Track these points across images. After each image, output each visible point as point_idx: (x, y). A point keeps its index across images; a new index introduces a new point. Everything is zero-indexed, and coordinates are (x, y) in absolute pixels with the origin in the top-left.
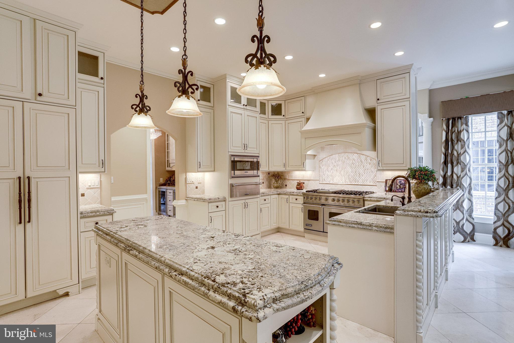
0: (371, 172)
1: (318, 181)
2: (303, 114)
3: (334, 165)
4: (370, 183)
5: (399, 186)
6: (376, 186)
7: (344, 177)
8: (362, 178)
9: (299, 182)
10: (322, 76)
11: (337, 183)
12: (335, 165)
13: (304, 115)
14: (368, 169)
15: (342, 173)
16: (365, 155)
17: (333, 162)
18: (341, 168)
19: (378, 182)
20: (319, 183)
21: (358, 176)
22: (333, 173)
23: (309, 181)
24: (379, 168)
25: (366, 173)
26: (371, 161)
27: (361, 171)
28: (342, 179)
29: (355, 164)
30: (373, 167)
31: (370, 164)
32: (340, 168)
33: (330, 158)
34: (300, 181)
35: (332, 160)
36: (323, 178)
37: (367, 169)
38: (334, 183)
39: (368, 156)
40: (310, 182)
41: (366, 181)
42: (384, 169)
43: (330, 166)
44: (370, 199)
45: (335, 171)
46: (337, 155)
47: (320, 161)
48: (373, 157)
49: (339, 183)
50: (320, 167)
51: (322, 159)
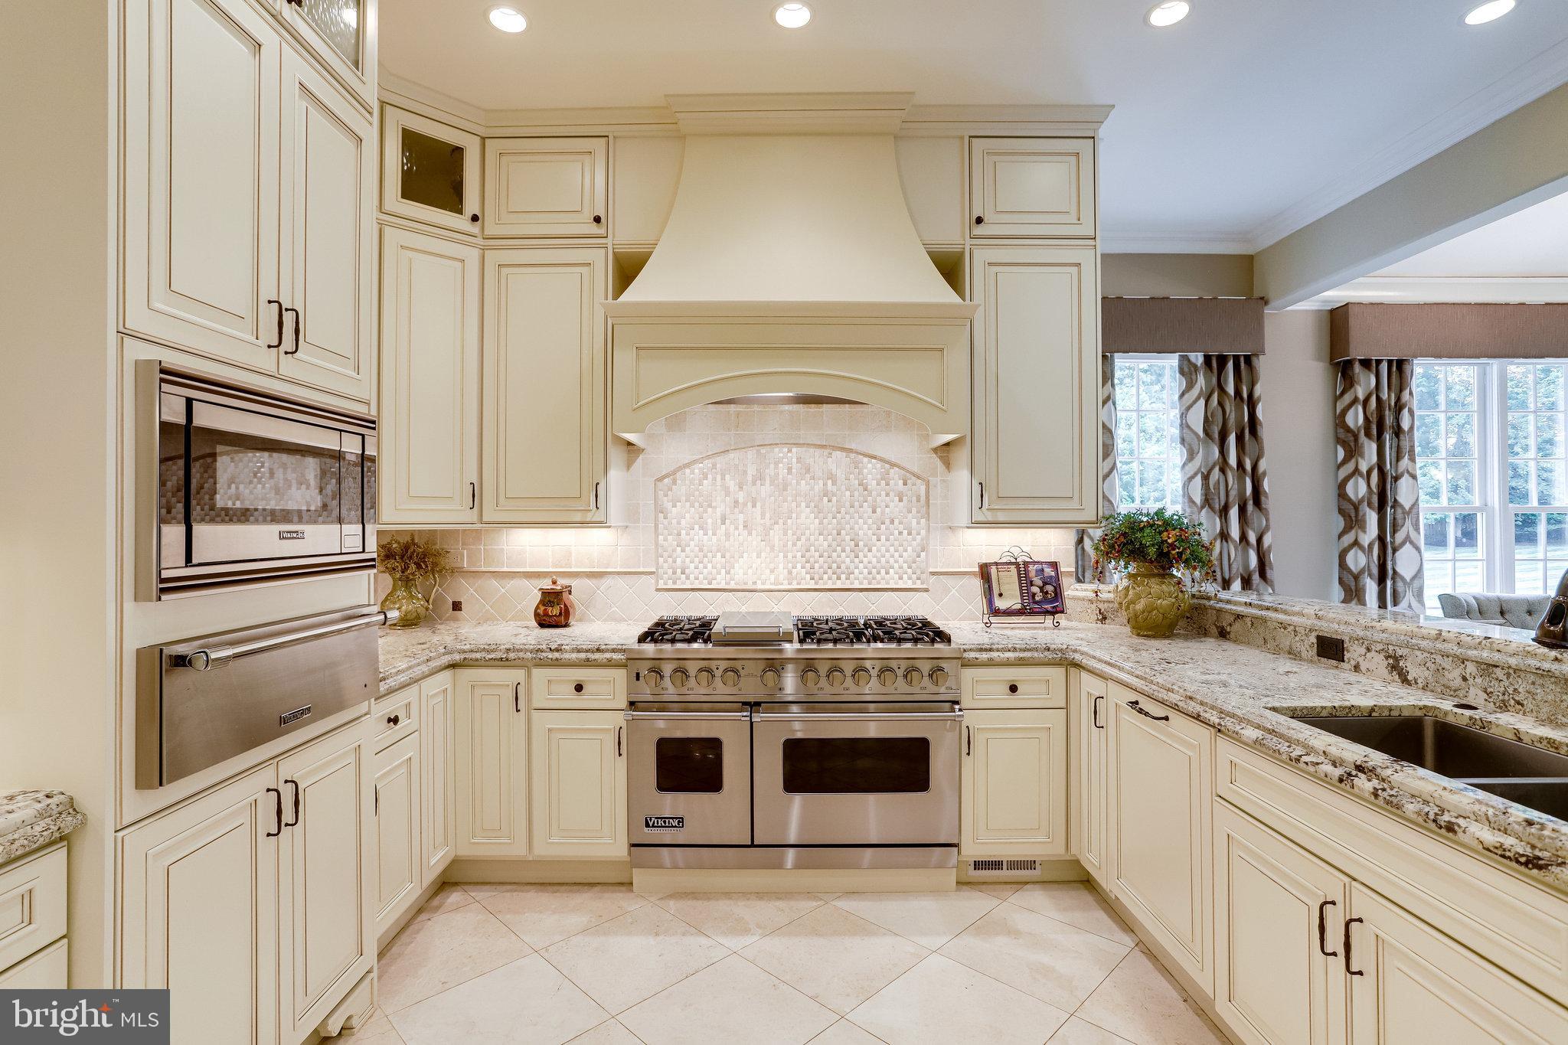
0: (905, 532)
1: (651, 580)
2: (594, 229)
3: (736, 502)
4: (901, 578)
5: (1041, 589)
6: (926, 590)
7: (785, 557)
8: (865, 560)
9: (547, 584)
10: (792, 16)
11: (750, 586)
12: (741, 500)
13: (601, 231)
14: (892, 522)
15: (776, 535)
16: (882, 460)
17: (732, 485)
18: (768, 515)
19: (933, 574)
20: (658, 590)
21: (848, 549)
22: (727, 535)
23: (595, 581)
24: (979, 516)
25: (883, 538)
26: (905, 484)
27: (864, 530)
28: (772, 566)
29: (834, 499)
30: (914, 510)
31: (901, 500)
32: (763, 516)
33: (714, 466)
34: (554, 583)
35: (723, 479)
36: (679, 560)
37: (887, 522)
38: (732, 586)
39: (893, 465)
40: (608, 581)
41: (883, 571)
42: (1001, 519)
43: (714, 504)
44: (985, 656)
45: (741, 527)
46: (751, 454)
47: (661, 479)
48: (915, 470)
49: (759, 586)
50: (659, 510)
51: (674, 473)
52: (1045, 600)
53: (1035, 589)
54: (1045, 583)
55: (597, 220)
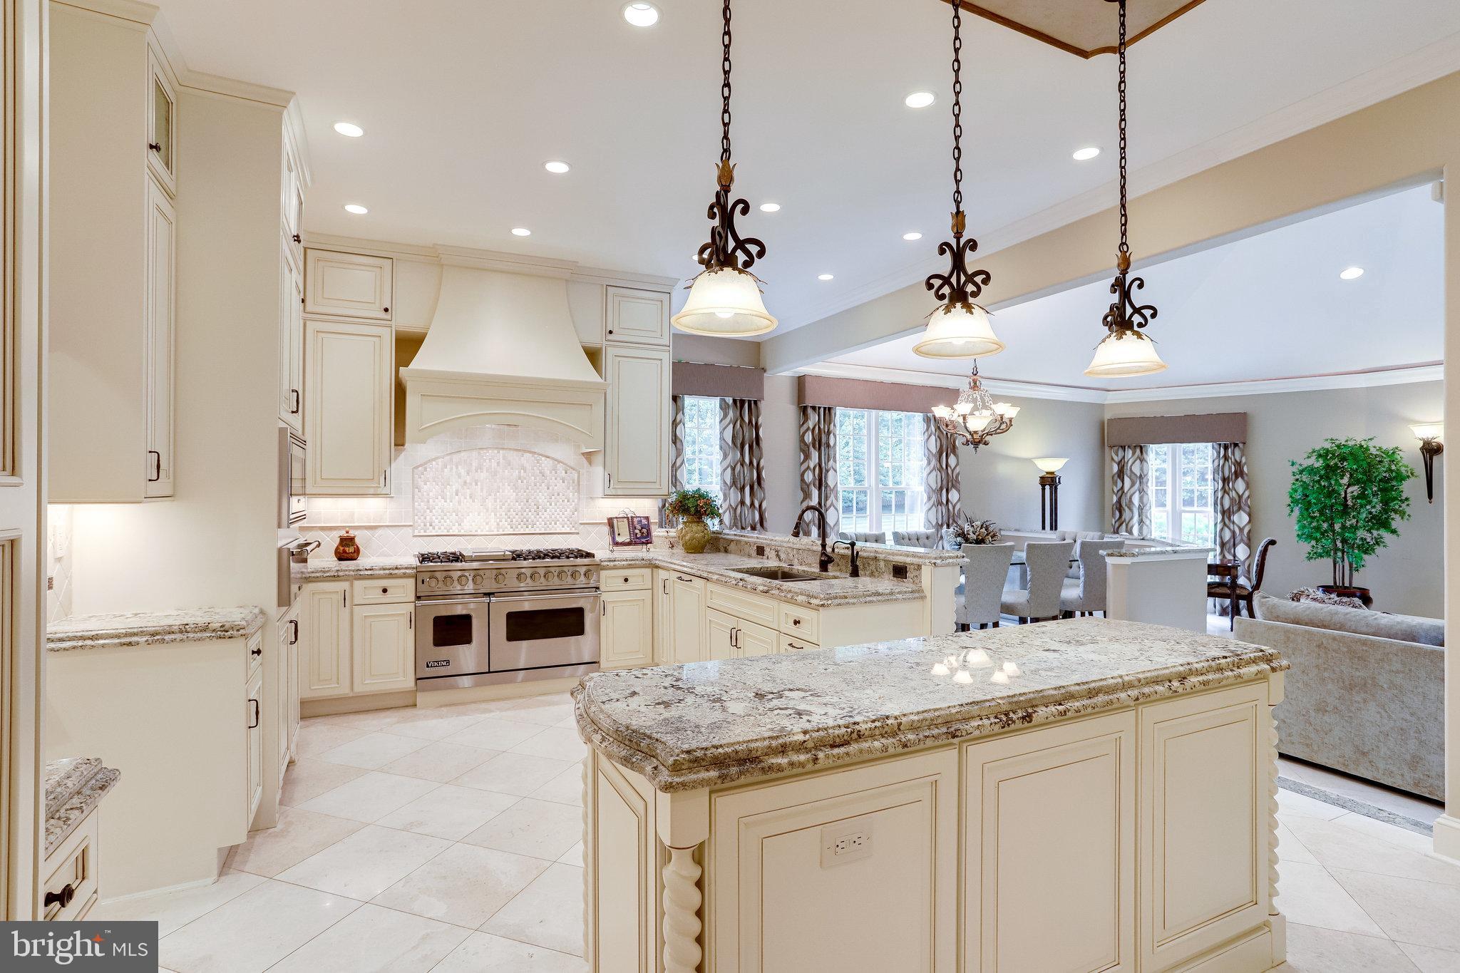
0: (566, 500)
1: (409, 530)
2: (383, 315)
3: (465, 482)
4: (563, 527)
5: (640, 531)
6: (578, 533)
7: (495, 515)
8: (543, 517)
9: (343, 533)
10: (521, 232)
11: (473, 533)
12: (468, 481)
13: (389, 317)
14: (558, 495)
15: (489, 503)
16: (553, 459)
17: (462, 471)
18: (485, 491)
19: (581, 524)
20: (414, 536)
21: (533, 510)
22: (459, 502)
23: (371, 532)
24: (608, 492)
25: (553, 504)
26: (566, 473)
27: (542, 498)
28: (487, 520)
29: (525, 481)
30: (571, 488)
31: (563, 482)
32: (482, 490)
33: (451, 460)
34: (347, 532)
35: (457, 467)
36: (428, 518)
37: (556, 494)
38: (462, 533)
39: (559, 462)
40: (380, 532)
41: (553, 523)
42: (619, 493)
43: (451, 483)
44: (612, 564)
45: (468, 497)
46: (475, 454)
47: (417, 467)
48: (572, 464)
49: (479, 533)
50: (415, 486)
51: (426, 463)
52: (642, 537)
53: (637, 531)
54: (642, 528)
55: (386, 310)
